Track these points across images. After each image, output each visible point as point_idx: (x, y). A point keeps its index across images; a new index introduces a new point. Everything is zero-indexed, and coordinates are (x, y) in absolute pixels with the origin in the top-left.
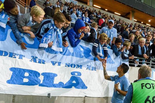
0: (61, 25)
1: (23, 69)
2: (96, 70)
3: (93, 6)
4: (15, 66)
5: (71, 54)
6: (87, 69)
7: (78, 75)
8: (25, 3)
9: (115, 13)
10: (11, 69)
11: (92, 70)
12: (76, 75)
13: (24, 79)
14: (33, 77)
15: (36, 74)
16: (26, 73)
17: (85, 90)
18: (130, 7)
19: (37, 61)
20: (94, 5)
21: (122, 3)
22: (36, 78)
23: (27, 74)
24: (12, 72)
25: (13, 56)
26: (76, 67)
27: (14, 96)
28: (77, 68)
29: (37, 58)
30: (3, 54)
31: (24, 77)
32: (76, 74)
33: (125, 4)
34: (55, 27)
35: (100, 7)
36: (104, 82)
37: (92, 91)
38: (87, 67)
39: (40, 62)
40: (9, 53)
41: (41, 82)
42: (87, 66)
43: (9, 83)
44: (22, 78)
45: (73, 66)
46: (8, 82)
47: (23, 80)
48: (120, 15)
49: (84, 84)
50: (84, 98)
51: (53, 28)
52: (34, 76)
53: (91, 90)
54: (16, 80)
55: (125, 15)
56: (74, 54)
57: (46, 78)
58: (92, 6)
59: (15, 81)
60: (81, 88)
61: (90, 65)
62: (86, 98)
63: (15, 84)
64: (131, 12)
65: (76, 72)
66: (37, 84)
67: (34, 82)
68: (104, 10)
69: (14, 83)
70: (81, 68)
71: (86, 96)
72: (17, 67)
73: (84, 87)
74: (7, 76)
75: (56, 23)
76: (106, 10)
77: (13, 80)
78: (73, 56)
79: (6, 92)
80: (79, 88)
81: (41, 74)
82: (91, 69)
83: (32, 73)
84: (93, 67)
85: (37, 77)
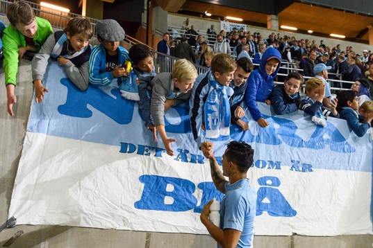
0: (229, 78)
1: (163, 177)
2: (311, 171)
3: (280, 29)
4: (148, 171)
5: (255, 138)
6: (292, 169)
7: (273, 185)
8: (147, 44)
9: (332, 35)
10: (143, 179)
11: (303, 171)
12: (268, 185)
13: (166, 197)
14: (182, 193)
15: (188, 187)
16: (168, 185)
17: (291, 218)
18: (366, 17)
19: (189, 160)
20: (282, 27)
21: (347, 11)
22: (188, 194)
23: (170, 188)
24: (143, 185)
25: (145, 152)
26: (267, 166)
27: (149, 234)
28: (269, 168)
29: (187, 152)
30: (128, 150)
31: (166, 194)
32: (269, 182)
33: (353, 12)
34: (217, 86)
35: (295, 29)
36: (334, 198)
37: (307, 220)
38: (291, 164)
39: (193, 161)
40: (137, 147)
41: (199, 204)
42: (292, 161)
43: (139, 208)
44: (162, 196)
45: (261, 165)
46: (138, 205)
47: (163, 199)
48: (344, 37)
49: (289, 206)
50: (292, 237)
51: (215, 88)
52: (184, 190)
53: (305, 219)
54: (151, 201)
55: (356, 35)
56: (262, 137)
57: (208, 195)
58: (277, 29)
59: (149, 203)
60: (281, 214)
61: (298, 160)
62: (296, 236)
63: (150, 209)
64: (370, 27)
65: (269, 178)
66: (190, 209)
67: (184, 205)
68: (305, 32)
69: (148, 208)
70: (278, 168)
71: (295, 234)
72: (152, 173)
73: (288, 211)
74: (136, 194)
75: (217, 77)
76: (310, 31)
77: (145, 200)
78: (258, 142)
79: (134, 225)
80: (278, 215)
81: (196, 186)
82: (301, 169)
83: (180, 185)
84: (304, 164)
85: (190, 193)
